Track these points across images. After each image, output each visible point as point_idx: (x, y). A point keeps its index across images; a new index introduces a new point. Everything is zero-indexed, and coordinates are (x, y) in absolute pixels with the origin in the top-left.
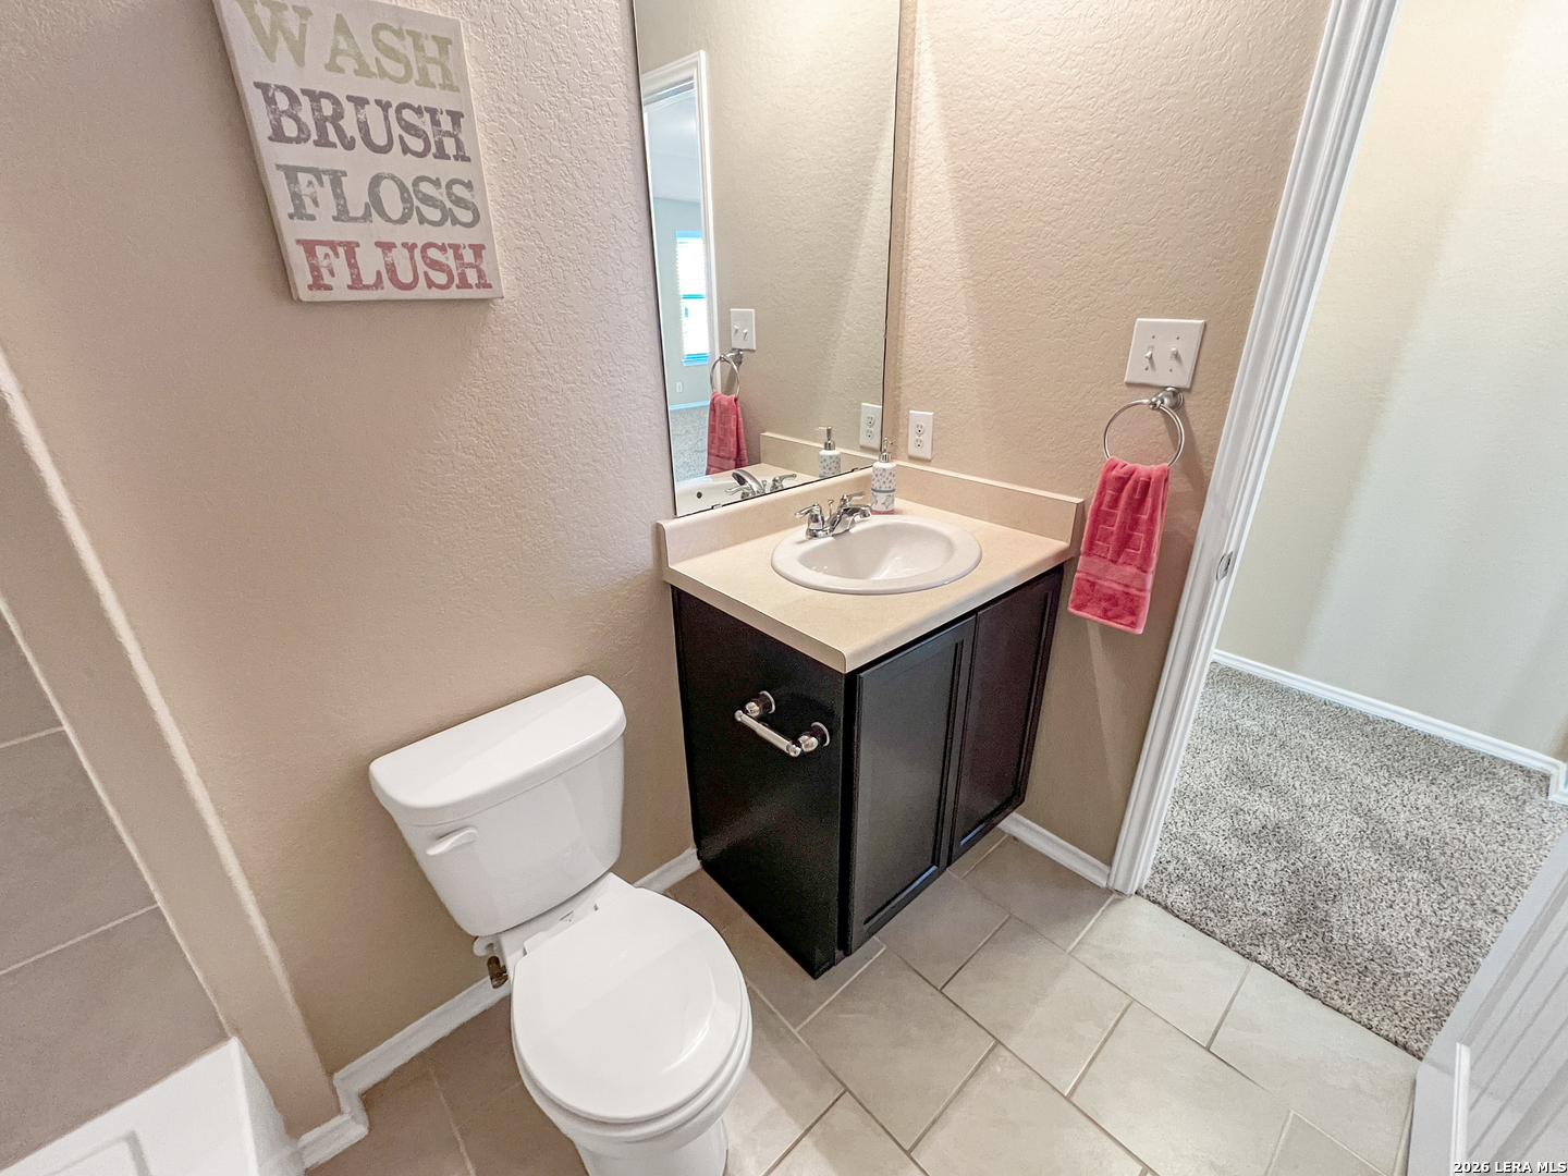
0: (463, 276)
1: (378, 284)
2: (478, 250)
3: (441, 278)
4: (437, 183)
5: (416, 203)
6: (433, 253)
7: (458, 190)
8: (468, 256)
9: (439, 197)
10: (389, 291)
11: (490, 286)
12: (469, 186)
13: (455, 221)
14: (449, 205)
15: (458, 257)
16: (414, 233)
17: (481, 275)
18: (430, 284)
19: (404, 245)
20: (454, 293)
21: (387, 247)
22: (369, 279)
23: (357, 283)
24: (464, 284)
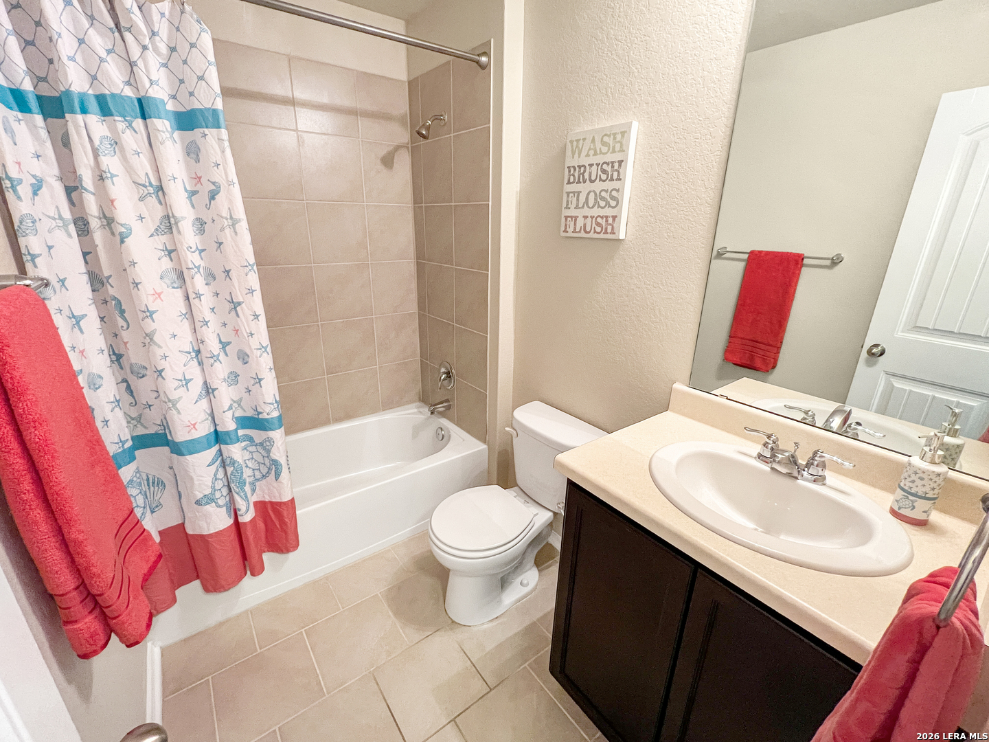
0: (606, 229)
1: (580, 232)
2: (614, 218)
3: (598, 229)
4: (607, 191)
5: (599, 200)
6: (599, 220)
7: (614, 193)
8: (610, 220)
9: (606, 197)
10: (583, 234)
11: (615, 233)
12: (618, 191)
13: (610, 206)
14: (609, 199)
15: (607, 221)
16: (596, 212)
17: (613, 229)
18: (595, 232)
19: (591, 217)
20: (602, 236)
21: (586, 217)
22: (578, 230)
23: (574, 231)
24: (606, 233)
